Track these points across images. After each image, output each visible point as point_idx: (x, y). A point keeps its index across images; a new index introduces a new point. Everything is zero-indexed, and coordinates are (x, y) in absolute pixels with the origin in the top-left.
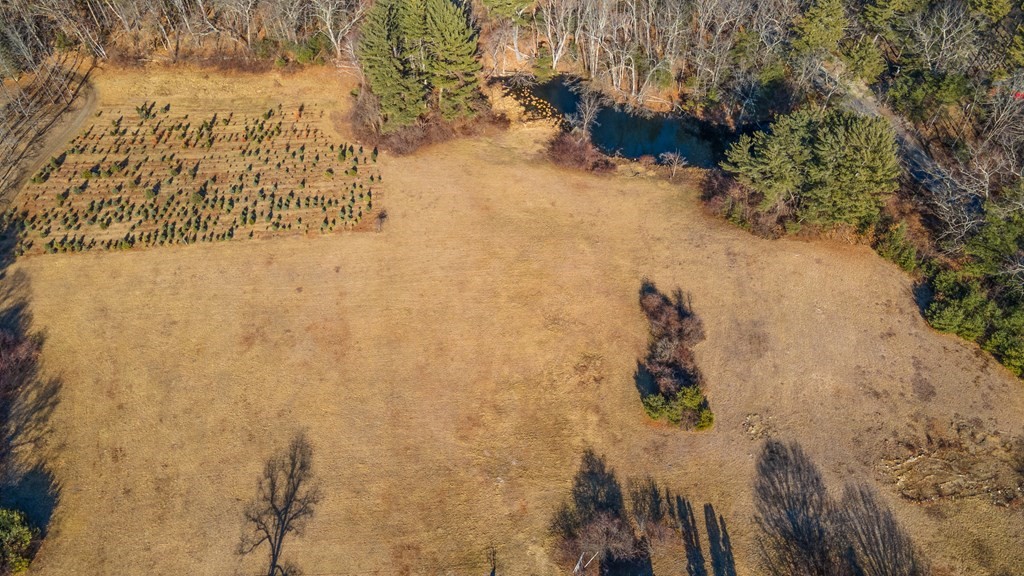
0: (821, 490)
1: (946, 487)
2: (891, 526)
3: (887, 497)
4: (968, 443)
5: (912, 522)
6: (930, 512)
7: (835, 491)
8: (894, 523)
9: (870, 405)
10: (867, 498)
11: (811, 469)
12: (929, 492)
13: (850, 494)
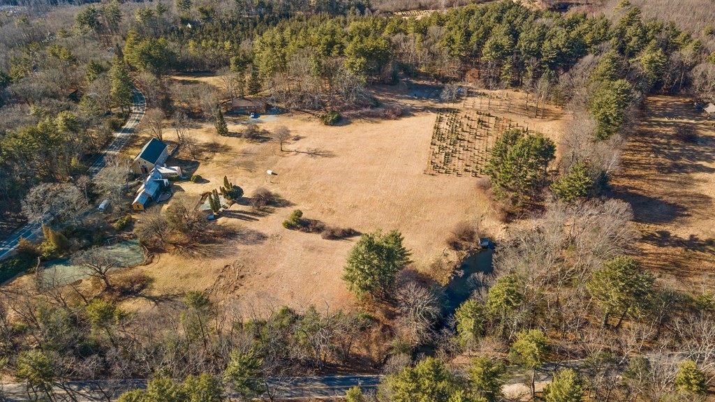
0: (243, 244)
1: (222, 280)
2: (221, 256)
3: (230, 260)
4: (232, 295)
5: (219, 263)
6: (219, 270)
7: (241, 247)
8: (222, 258)
9: (265, 273)
10: (233, 254)
11: (251, 244)
12: (224, 274)
13: (237, 250)
